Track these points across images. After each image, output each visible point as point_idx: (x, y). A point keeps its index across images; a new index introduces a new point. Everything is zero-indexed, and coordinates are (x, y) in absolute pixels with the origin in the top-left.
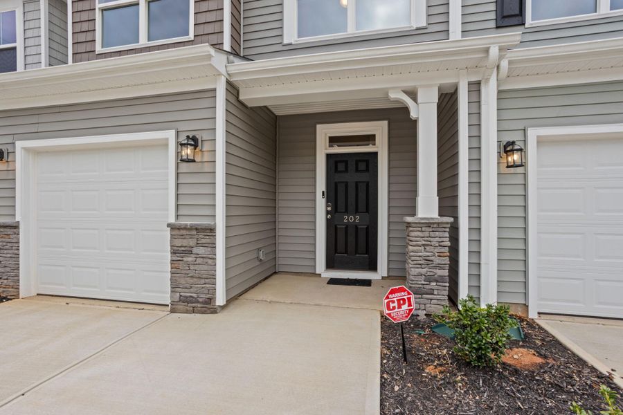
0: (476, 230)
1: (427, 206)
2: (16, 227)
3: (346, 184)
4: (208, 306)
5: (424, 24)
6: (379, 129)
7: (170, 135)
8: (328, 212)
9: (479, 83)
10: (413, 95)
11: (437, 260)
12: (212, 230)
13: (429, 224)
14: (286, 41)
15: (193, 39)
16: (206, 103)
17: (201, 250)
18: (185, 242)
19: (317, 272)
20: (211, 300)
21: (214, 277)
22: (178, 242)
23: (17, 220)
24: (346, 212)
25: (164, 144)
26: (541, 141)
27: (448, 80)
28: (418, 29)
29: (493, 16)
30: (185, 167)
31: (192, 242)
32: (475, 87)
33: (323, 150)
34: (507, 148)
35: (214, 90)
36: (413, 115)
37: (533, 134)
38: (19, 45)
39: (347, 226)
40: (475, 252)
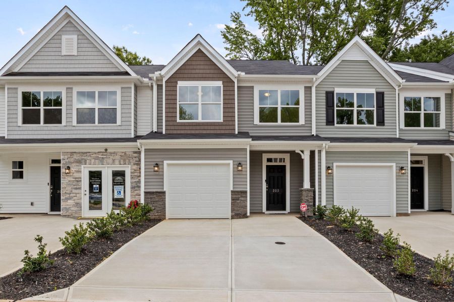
0: (320, 192)
1: (307, 185)
2: (164, 193)
3: (274, 177)
4: (244, 216)
5: (304, 124)
6: (287, 157)
7: (231, 162)
8: (267, 188)
9: (321, 151)
10: (302, 152)
11: (310, 200)
12: (246, 192)
13: (308, 190)
14: (255, 124)
15: (222, 121)
16: (243, 153)
17: (242, 199)
18: (237, 196)
19: (263, 212)
20: (246, 214)
21: (246, 207)
22: (234, 196)
23: (164, 190)
24: (274, 188)
25: (229, 164)
26: (337, 166)
27: (313, 149)
28: (302, 125)
29: (325, 121)
30: (236, 173)
31: (239, 196)
32: (320, 152)
33: (265, 164)
34: (328, 168)
35: (246, 149)
36: (303, 158)
37: (335, 164)
39: (274, 193)
40: (320, 198)
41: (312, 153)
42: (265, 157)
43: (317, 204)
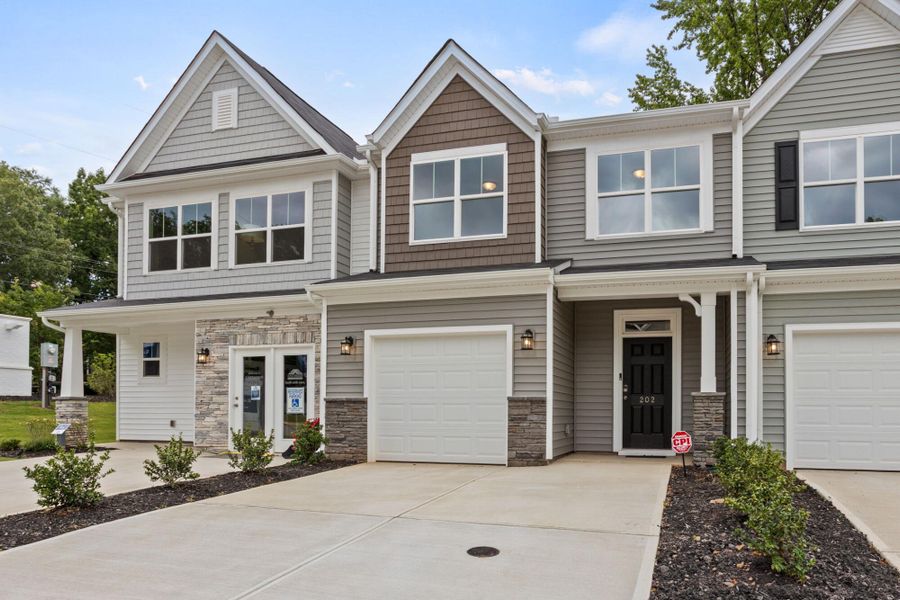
0: (742, 401)
1: (708, 384)
2: (364, 402)
3: (643, 367)
4: (539, 460)
5: (712, 229)
6: (674, 316)
7: (508, 328)
8: (624, 394)
10: (697, 298)
11: (714, 424)
12: (543, 401)
13: (709, 397)
14: (588, 238)
15: (506, 237)
16: (539, 305)
17: (535, 418)
18: (521, 412)
19: (614, 450)
20: (542, 454)
21: (544, 437)
22: (516, 412)
23: (365, 396)
24: (642, 393)
25: (503, 335)
26: (796, 335)
27: (723, 290)
28: (706, 233)
29: (773, 220)
30: (520, 354)
31: (527, 411)
32: (742, 296)
33: (620, 334)
34: (770, 339)
35: (545, 295)
36: (698, 314)
37: (790, 329)
38: (307, 225)
39: (643, 407)
40: (742, 418)
41: (723, 302)
42: (621, 317)
43: (734, 435)
